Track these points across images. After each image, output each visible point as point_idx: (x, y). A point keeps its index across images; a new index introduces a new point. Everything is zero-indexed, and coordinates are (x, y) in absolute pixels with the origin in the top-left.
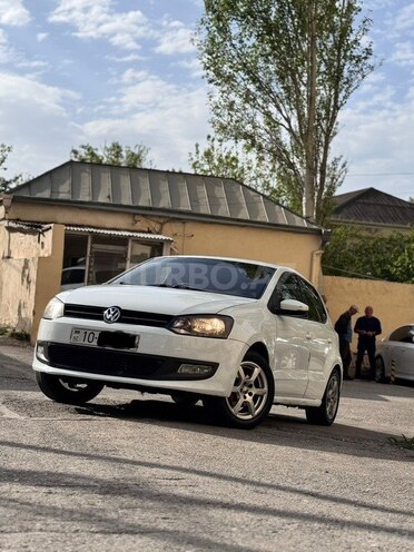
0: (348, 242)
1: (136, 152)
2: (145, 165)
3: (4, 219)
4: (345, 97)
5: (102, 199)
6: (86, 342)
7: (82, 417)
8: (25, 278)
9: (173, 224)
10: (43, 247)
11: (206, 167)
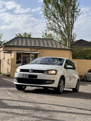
0: (77, 51)
1: (30, 34)
2: (32, 37)
3: (3, 50)
4: (75, 20)
5: (24, 45)
6: (26, 77)
7: (25, 93)
8: (8, 63)
9: (39, 50)
10: (12, 56)
11: (45, 37)
